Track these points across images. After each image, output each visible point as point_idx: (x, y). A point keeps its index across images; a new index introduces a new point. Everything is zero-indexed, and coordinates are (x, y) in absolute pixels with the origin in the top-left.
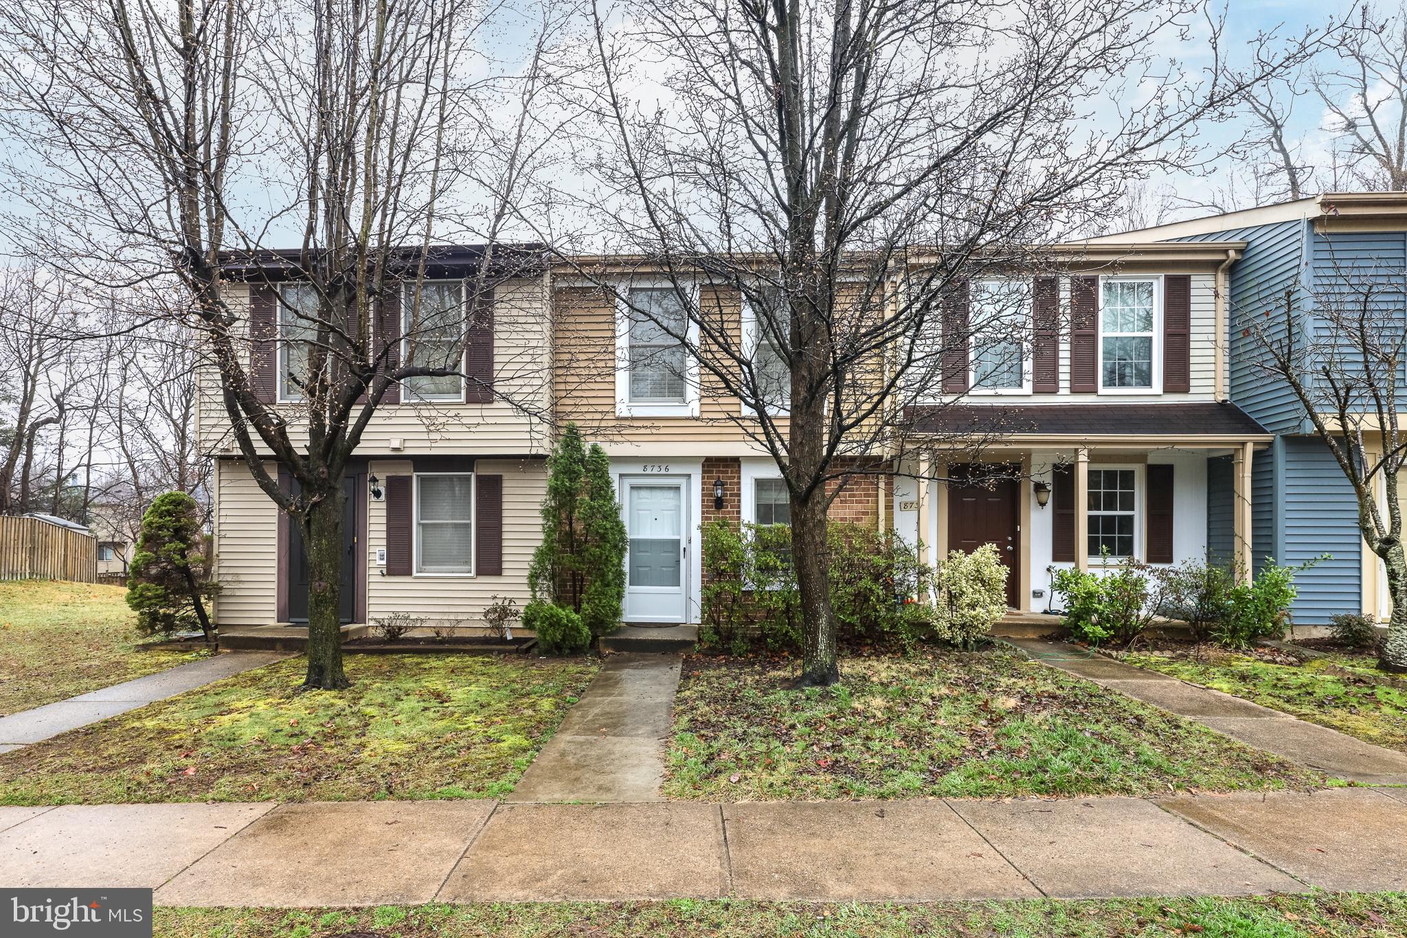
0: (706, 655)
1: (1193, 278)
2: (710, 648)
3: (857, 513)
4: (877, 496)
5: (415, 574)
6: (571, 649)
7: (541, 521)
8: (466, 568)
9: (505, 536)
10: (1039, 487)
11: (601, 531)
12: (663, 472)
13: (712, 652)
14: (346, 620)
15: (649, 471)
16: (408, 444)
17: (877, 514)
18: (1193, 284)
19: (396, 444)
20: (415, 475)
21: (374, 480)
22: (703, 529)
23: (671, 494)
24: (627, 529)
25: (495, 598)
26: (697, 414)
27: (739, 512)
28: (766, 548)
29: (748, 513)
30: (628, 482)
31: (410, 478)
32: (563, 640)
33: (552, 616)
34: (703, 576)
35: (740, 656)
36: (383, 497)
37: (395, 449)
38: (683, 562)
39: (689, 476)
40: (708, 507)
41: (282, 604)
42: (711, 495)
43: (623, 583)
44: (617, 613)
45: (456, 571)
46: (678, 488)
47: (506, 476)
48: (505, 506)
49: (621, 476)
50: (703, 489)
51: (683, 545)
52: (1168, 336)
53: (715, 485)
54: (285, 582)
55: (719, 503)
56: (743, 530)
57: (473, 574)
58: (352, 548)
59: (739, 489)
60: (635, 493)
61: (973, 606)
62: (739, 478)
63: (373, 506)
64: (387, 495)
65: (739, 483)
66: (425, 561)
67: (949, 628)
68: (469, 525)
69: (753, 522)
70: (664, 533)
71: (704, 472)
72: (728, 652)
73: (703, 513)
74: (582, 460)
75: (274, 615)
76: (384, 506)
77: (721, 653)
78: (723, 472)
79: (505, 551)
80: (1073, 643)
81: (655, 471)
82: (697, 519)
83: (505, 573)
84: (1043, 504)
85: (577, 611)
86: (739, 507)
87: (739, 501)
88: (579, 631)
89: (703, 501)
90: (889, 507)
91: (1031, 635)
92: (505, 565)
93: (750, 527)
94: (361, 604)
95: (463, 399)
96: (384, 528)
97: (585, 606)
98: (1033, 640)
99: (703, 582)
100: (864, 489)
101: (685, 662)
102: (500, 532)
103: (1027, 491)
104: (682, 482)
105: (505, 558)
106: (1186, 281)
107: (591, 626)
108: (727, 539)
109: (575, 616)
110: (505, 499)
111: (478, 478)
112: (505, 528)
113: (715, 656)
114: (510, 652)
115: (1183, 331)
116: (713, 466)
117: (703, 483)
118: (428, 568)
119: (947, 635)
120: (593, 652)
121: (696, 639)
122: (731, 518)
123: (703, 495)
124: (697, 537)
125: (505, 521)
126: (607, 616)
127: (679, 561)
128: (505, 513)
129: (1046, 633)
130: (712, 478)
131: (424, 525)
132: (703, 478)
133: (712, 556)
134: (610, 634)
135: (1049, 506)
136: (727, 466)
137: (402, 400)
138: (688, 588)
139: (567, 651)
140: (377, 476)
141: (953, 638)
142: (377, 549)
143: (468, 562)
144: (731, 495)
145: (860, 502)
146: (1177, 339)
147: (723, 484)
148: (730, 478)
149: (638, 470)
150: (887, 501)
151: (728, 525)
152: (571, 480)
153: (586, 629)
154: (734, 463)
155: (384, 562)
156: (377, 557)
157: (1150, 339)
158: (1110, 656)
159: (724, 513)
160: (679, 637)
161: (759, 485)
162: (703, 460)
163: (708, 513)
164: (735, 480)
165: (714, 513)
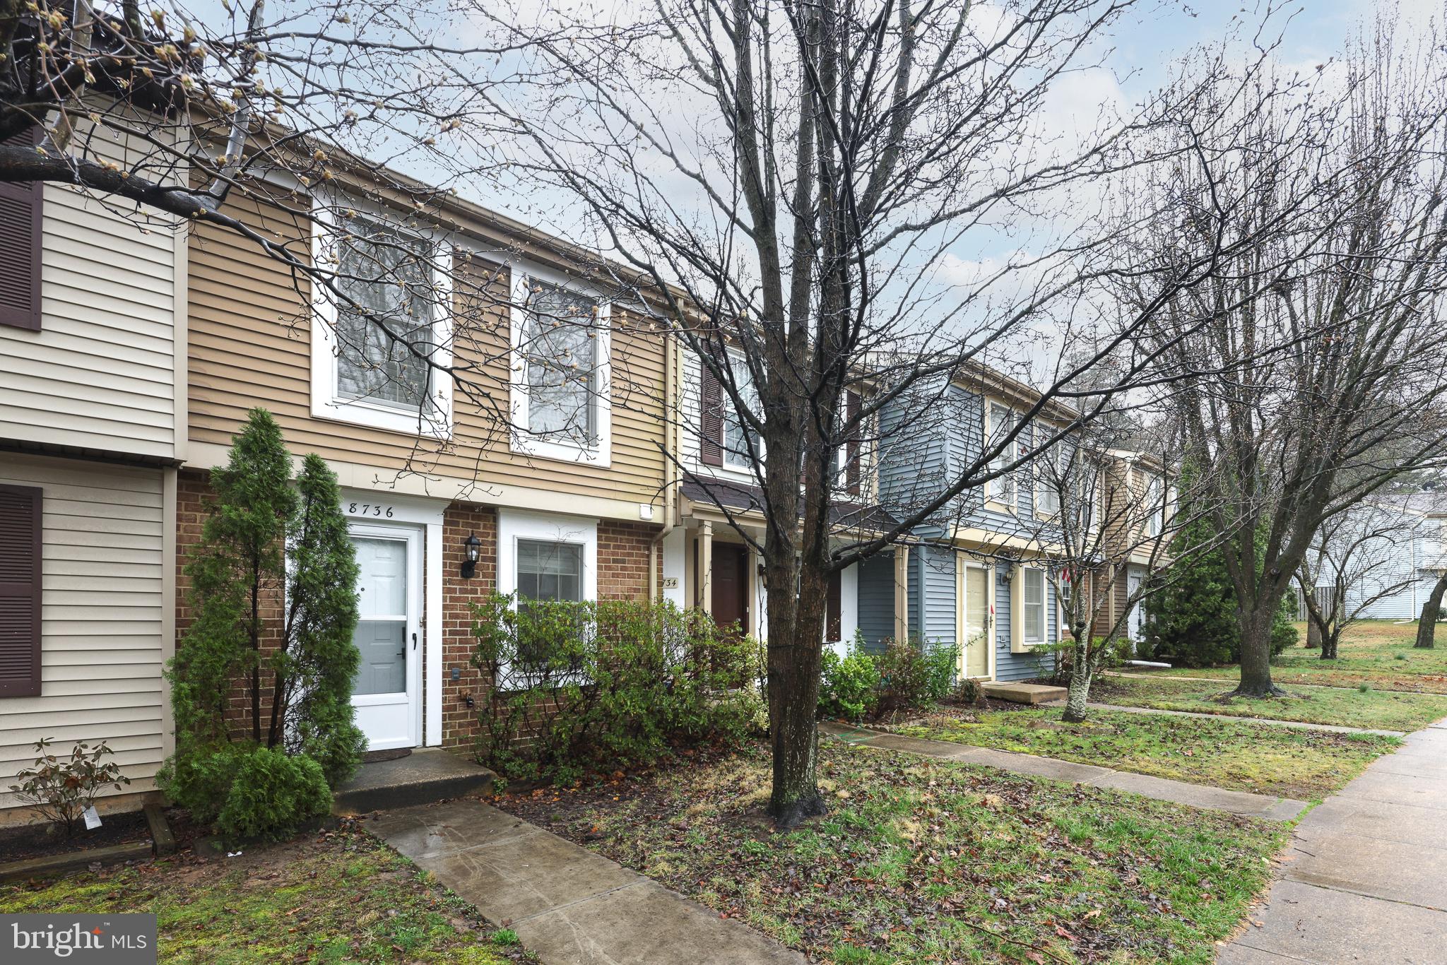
3: (629, 589)
4: (648, 570)
9: (50, 614)
12: (383, 516)
15: (359, 514)
17: (648, 591)
23: (392, 551)
27: (494, 584)
29: (507, 582)
38: (412, 655)
39: (423, 526)
40: (451, 574)
42: (457, 557)
46: (402, 545)
47: (52, 491)
50: (444, 548)
51: (412, 630)
53: (470, 542)
55: (467, 570)
59: (495, 551)
62: (495, 536)
65: (495, 543)
70: (375, 611)
71: (446, 523)
73: (445, 582)
78: (473, 526)
81: (370, 514)
82: (436, 592)
86: (494, 576)
87: (495, 568)
89: (444, 565)
90: (660, 584)
100: (635, 562)
104: (413, 535)
110: (50, 538)
116: (459, 516)
117: (445, 539)
122: (483, 590)
123: (445, 556)
124: (435, 617)
125: (50, 584)
127: (403, 654)
128: (51, 569)
130: (456, 532)
132: (445, 531)
136: (478, 518)
138: (420, 693)
144: (484, 559)
145: (630, 576)
147: (478, 543)
148: (482, 535)
150: (658, 578)
154: (489, 514)
158: (885, 730)
159: (473, 583)
161: (526, 547)
162: (447, 505)
163: (450, 582)
164: (490, 539)
165: (460, 583)
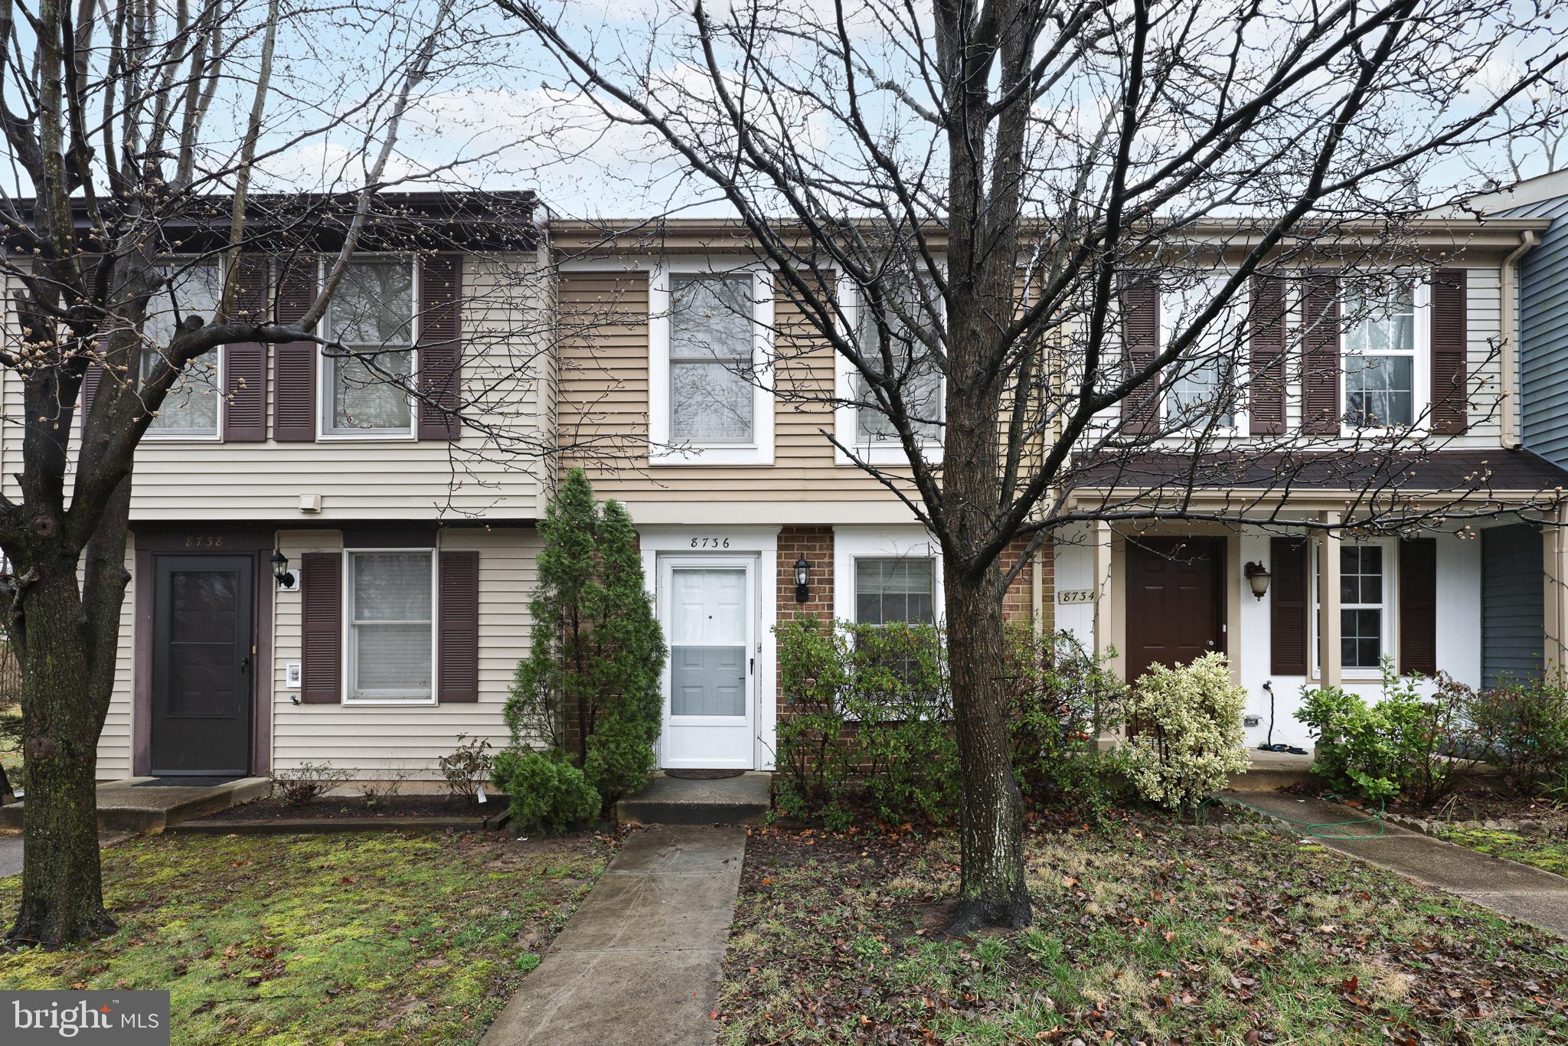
0: (783, 829)
1: (1469, 274)
2: (787, 818)
4: (1031, 582)
5: (345, 700)
6: (568, 823)
7: (530, 620)
8: (424, 691)
9: (482, 643)
10: (1253, 571)
11: (620, 635)
12: (720, 547)
13: (792, 824)
14: (239, 772)
15: (699, 547)
16: (327, 503)
18: (1470, 283)
19: (309, 504)
20: (345, 552)
21: (282, 560)
22: (779, 633)
23: (731, 580)
24: (666, 631)
25: (461, 737)
26: (768, 460)
27: (831, 607)
28: (875, 661)
29: (845, 607)
30: (668, 563)
31: (340, 555)
32: (555, 809)
33: (534, 773)
34: (779, 700)
35: (837, 830)
36: (297, 585)
37: (307, 511)
38: (749, 679)
39: (759, 553)
40: (786, 599)
41: (141, 749)
42: (791, 582)
43: (658, 713)
44: (645, 761)
45: (410, 697)
46: (742, 572)
47: (484, 553)
48: (482, 598)
49: (658, 553)
50: (779, 573)
51: (749, 655)
52: (1437, 355)
53: (797, 566)
54: (145, 714)
55: (802, 594)
56: (839, 632)
57: (434, 700)
58: (249, 662)
59: (832, 573)
60: (681, 579)
61: (1198, 751)
62: (832, 556)
63: (281, 598)
64: (302, 582)
65: (831, 564)
66: (363, 681)
67: (1160, 783)
68: (430, 626)
69: (852, 620)
70: (721, 637)
71: (779, 547)
72: (818, 823)
73: (779, 607)
74: (590, 527)
75: (129, 765)
76: (298, 598)
77: (807, 825)
78: (808, 548)
79: (482, 665)
80: (1335, 800)
81: (709, 547)
82: (770, 617)
83: (482, 698)
84: (1259, 594)
85: (579, 763)
86: (832, 598)
87: (832, 590)
88: (582, 795)
89: (779, 590)
90: (1048, 598)
91: (1264, 787)
92: (482, 687)
93: (847, 626)
94: (261, 748)
95: (413, 433)
96: (298, 631)
97: (593, 753)
98: (1269, 795)
99: (778, 708)
101: (751, 844)
102: (476, 638)
103: (1236, 573)
104: (748, 562)
105: (482, 676)
106: (1461, 276)
107: (601, 786)
108: (816, 648)
109: (573, 773)
110: (483, 587)
111: (444, 558)
112: (482, 632)
113: (797, 831)
114: (474, 829)
115: (1457, 348)
116: (793, 539)
117: (779, 564)
118: (366, 691)
119: (1157, 795)
120: (605, 826)
121: (768, 802)
122: (820, 616)
123: (779, 582)
124: (770, 645)
125: (482, 620)
126: (629, 768)
127: (743, 679)
128: (482, 609)
129: (1287, 783)
130: (792, 556)
131: (360, 627)
132: (779, 557)
133: (793, 674)
134: (635, 796)
135: (1266, 598)
136: (814, 539)
137: (319, 436)
138: (757, 718)
139: (562, 828)
140: (285, 553)
141: (1165, 800)
142: (288, 664)
143: (426, 683)
144: (820, 582)
146: (1449, 358)
147: (808, 566)
148: (818, 556)
149: (684, 544)
150: (1045, 590)
151: (816, 625)
152: (574, 556)
153: (593, 792)
154: (823, 534)
155: (298, 684)
156: (288, 676)
157: (1409, 360)
158: (1419, 829)
159: (809, 607)
160: (743, 799)
161: (864, 566)
162: (779, 529)
163: (785, 607)
164: (826, 560)
165: (795, 608)
